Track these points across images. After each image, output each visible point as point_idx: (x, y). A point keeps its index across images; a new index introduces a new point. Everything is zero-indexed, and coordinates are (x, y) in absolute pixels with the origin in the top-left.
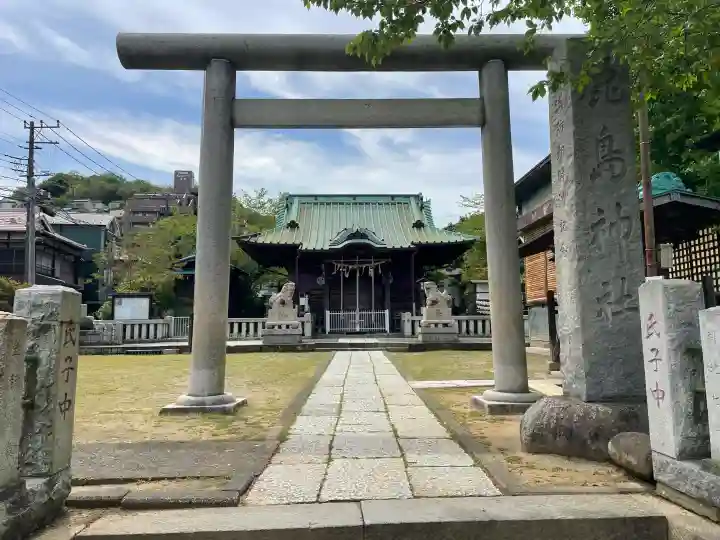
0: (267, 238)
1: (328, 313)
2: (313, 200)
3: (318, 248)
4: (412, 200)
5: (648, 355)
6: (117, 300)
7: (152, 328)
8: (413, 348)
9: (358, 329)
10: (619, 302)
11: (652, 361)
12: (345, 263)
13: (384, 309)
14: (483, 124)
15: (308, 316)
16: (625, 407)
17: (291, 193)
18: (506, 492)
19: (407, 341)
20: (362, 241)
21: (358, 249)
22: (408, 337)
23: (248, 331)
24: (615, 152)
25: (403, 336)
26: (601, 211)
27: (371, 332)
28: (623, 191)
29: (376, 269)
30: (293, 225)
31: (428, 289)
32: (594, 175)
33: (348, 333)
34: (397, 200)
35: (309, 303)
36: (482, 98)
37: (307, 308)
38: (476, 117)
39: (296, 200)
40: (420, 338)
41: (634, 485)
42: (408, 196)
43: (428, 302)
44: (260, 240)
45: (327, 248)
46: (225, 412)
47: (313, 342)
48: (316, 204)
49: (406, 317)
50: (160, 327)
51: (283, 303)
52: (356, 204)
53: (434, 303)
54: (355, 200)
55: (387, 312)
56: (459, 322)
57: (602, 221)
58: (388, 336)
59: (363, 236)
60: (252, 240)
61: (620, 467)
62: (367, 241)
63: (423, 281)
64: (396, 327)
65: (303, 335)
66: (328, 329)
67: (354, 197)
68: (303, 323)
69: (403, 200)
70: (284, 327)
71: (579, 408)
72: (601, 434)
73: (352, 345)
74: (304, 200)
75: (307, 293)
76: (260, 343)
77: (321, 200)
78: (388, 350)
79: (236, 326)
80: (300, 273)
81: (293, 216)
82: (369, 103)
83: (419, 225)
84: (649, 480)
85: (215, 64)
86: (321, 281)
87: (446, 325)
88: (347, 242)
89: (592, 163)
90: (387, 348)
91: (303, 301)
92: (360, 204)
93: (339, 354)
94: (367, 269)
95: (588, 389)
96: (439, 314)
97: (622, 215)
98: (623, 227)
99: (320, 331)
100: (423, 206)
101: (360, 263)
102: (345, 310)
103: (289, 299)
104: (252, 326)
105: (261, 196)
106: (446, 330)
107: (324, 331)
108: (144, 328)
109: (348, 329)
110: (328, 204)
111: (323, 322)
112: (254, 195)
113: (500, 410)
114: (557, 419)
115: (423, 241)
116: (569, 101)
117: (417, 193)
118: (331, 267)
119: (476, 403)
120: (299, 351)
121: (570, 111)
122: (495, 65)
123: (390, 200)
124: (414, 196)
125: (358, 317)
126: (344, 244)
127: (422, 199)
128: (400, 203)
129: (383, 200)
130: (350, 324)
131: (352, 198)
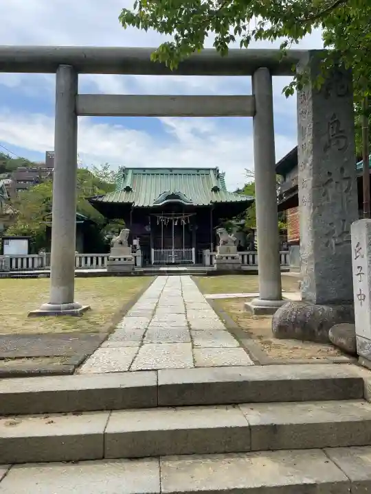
0: (110, 198)
1: (153, 250)
2: (142, 172)
3: (146, 205)
4: (211, 172)
5: (355, 271)
6: (5, 241)
7: (30, 260)
8: (210, 274)
9: (173, 262)
10: (340, 236)
11: (358, 274)
12: (164, 216)
13: (192, 248)
14: (254, 114)
15: (139, 253)
16: (341, 308)
17: (127, 167)
18: (257, 363)
19: (206, 269)
21: (173, 206)
22: (208, 266)
23: (97, 263)
24: (341, 132)
25: (205, 266)
26: (329, 173)
27: (182, 263)
28: (346, 159)
29: (186, 221)
30: (128, 189)
31: (221, 233)
32: (326, 148)
33: (166, 264)
34: (200, 172)
35: (140, 243)
36: (254, 95)
37: (138, 247)
38: (249, 109)
39: (130, 171)
40: (215, 266)
41: (345, 358)
42: (209, 169)
43: (221, 242)
44: (105, 200)
45: (151, 205)
46: (74, 314)
47: (142, 270)
48: (144, 174)
49: (207, 252)
50: (36, 260)
51: (121, 243)
52: (172, 174)
53: (225, 243)
54: (172, 172)
56: (243, 256)
57: (331, 180)
58: (194, 266)
59: (178, 197)
60: (100, 199)
61: (335, 346)
62: (179, 200)
63: (218, 228)
64: (200, 259)
65: (136, 265)
66: (153, 262)
67: (171, 169)
68: (135, 257)
69: (204, 172)
70: (122, 260)
71: (311, 308)
72: (324, 325)
73: (168, 272)
74: (136, 171)
75: (138, 237)
76: (106, 270)
77: (147, 171)
78: (193, 275)
79: (89, 259)
80: (133, 223)
81: (128, 183)
82: (173, 98)
83: (216, 190)
84: (353, 355)
85: (62, 68)
86: (148, 229)
87: (233, 258)
88: (165, 201)
89: (325, 139)
90: (193, 274)
91: (136, 242)
92: (175, 174)
93: (160, 278)
94: (180, 220)
95: (318, 296)
96: (228, 251)
97: (345, 176)
98: (345, 185)
99: (147, 262)
100: (219, 176)
101: (175, 216)
102: (164, 248)
103: (125, 241)
104: (100, 259)
105: (105, 168)
106: (234, 261)
107: (150, 262)
108: (25, 261)
109: (167, 261)
110: (153, 174)
111: (149, 257)
112: (100, 168)
113: (262, 312)
114: (296, 316)
115: (219, 201)
116: (310, 96)
117: (214, 167)
118: (154, 219)
119: (247, 307)
120: (132, 276)
121: (311, 103)
122: (263, 71)
123: (196, 172)
124: (213, 169)
125: (173, 253)
126: (163, 203)
127: (218, 171)
128: (203, 174)
129: (191, 172)
130: (168, 258)
131: (169, 171)
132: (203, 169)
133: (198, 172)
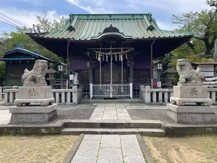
1: (91, 85)
2: (86, 17)
4: (145, 17)
9: (111, 96)
12: (102, 51)
13: (128, 83)
15: (75, 88)
17: (73, 14)
22: (148, 104)
25: (143, 102)
27: (120, 98)
30: (71, 29)
33: (105, 99)
34: (135, 17)
37: (75, 82)
39: (76, 17)
42: (142, 15)
44: (47, 36)
45: (89, 39)
48: (88, 19)
51: (34, 80)
52: (111, 19)
55: (131, 85)
58: (132, 102)
59: (116, 30)
66: (91, 96)
69: (138, 17)
77: (91, 17)
81: (73, 25)
83: (151, 28)
87: (199, 104)
91: (72, 77)
92: (113, 19)
94: (118, 55)
96: (194, 92)
101: (113, 51)
102: (103, 83)
106: (200, 109)
107: (88, 97)
109: (105, 96)
110: (95, 19)
117: (147, 13)
120: (43, 134)
123: (131, 17)
125: (111, 88)
126: (101, 36)
127: (151, 15)
128: (138, 19)
129: (127, 17)
130: (106, 92)
131: (109, 16)
132: (137, 15)
133: (133, 17)
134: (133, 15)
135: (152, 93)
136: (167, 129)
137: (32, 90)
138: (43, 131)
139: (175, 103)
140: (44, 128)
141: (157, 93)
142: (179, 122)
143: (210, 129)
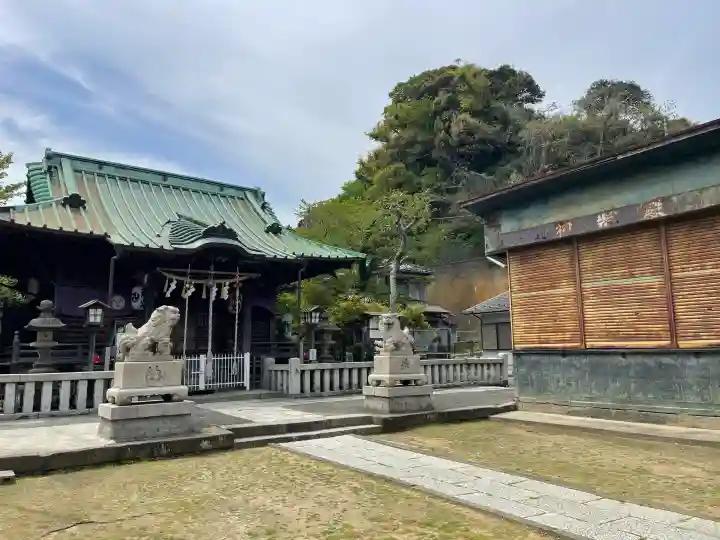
2: (94, 168)
4: (250, 197)
9: (202, 387)
20: (230, 242)
22: (296, 397)
27: (222, 390)
30: (75, 202)
34: (227, 192)
39: (66, 165)
44: (21, 220)
45: (169, 247)
48: (101, 176)
51: (153, 347)
52: (168, 186)
54: (166, 180)
55: (247, 356)
69: (232, 192)
77: (107, 170)
81: (72, 188)
83: (275, 230)
88: (204, 241)
100: (264, 206)
110: (124, 179)
120: (204, 452)
123: (216, 190)
124: (251, 190)
127: (263, 196)
128: (233, 197)
129: (208, 188)
130: (191, 376)
131: (161, 177)
132: (232, 187)
133: (222, 190)
134: (222, 186)
135: (303, 372)
136: (385, 421)
137: (154, 368)
138: (205, 444)
139: (378, 383)
140: (205, 439)
141: (312, 372)
142: (391, 412)
143: (431, 416)
